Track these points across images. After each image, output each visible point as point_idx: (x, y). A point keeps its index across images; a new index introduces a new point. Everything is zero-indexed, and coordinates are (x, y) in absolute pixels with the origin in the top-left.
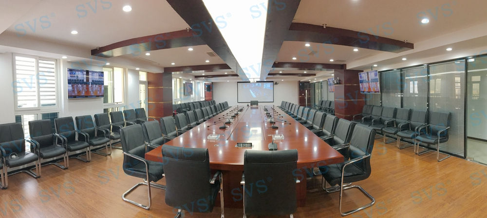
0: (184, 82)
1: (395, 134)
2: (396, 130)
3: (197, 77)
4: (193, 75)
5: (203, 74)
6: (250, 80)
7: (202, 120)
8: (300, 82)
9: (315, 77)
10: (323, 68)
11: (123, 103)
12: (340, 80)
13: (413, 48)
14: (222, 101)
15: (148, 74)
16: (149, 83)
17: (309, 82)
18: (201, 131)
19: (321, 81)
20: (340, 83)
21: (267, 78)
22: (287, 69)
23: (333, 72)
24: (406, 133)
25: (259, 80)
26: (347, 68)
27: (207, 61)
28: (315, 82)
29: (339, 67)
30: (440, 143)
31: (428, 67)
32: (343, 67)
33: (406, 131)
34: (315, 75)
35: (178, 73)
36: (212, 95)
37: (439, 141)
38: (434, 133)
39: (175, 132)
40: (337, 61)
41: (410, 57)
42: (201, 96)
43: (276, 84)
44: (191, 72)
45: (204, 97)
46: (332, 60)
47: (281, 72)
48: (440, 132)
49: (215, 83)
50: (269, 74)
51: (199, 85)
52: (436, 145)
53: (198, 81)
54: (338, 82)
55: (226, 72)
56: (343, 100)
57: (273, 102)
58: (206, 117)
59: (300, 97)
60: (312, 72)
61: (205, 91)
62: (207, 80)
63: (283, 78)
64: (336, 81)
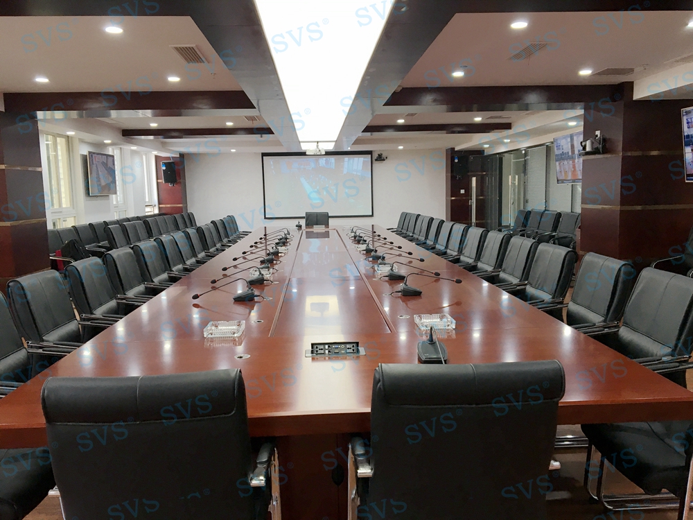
0: (85, 150)
3: (129, 134)
4: (112, 127)
5: (154, 125)
6: (305, 147)
7: (165, 276)
8: (452, 153)
9: (506, 132)
12: (604, 140)
14: (219, 216)
18: (155, 317)
20: (606, 151)
21: (357, 142)
22: (428, 110)
23: (580, 112)
25: (332, 147)
26: (634, 99)
27: (174, 79)
28: (502, 149)
32: (621, 91)
34: (508, 126)
35: (59, 114)
36: (183, 198)
39: (72, 327)
42: (147, 198)
43: (380, 158)
44: (108, 116)
45: (156, 202)
46: (585, 72)
47: (401, 121)
50: (365, 131)
51: (137, 160)
53: (134, 148)
54: (596, 145)
55: (230, 118)
56: (618, 208)
57: (372, 216)
58: (175, 265)
59: (452, 200)
60: (500, 117)
61: (158, 183)
62: (164, 144)
63: (400, 141)
64: (592, 143)
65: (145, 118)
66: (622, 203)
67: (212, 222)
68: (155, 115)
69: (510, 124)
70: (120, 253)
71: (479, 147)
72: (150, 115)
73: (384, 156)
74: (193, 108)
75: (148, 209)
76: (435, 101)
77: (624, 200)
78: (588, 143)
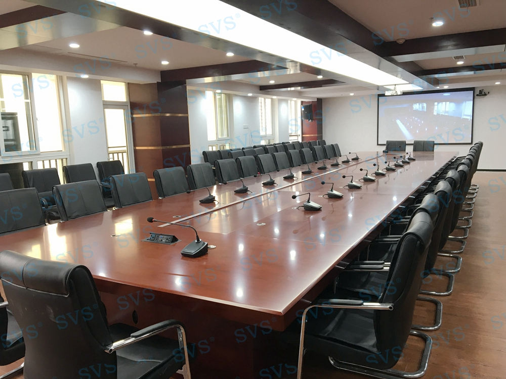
5: (272, 82)
15: (130, 87)
16: (133, 106)
36: (320, 129)
42: (290, 132)
43: (482, 94)
45: (300, 132)
47: (460, 63)
49: (326, 99)
57: (471, 144)
61: (302, 120)
73: (486, 91)
75: (292, 138)
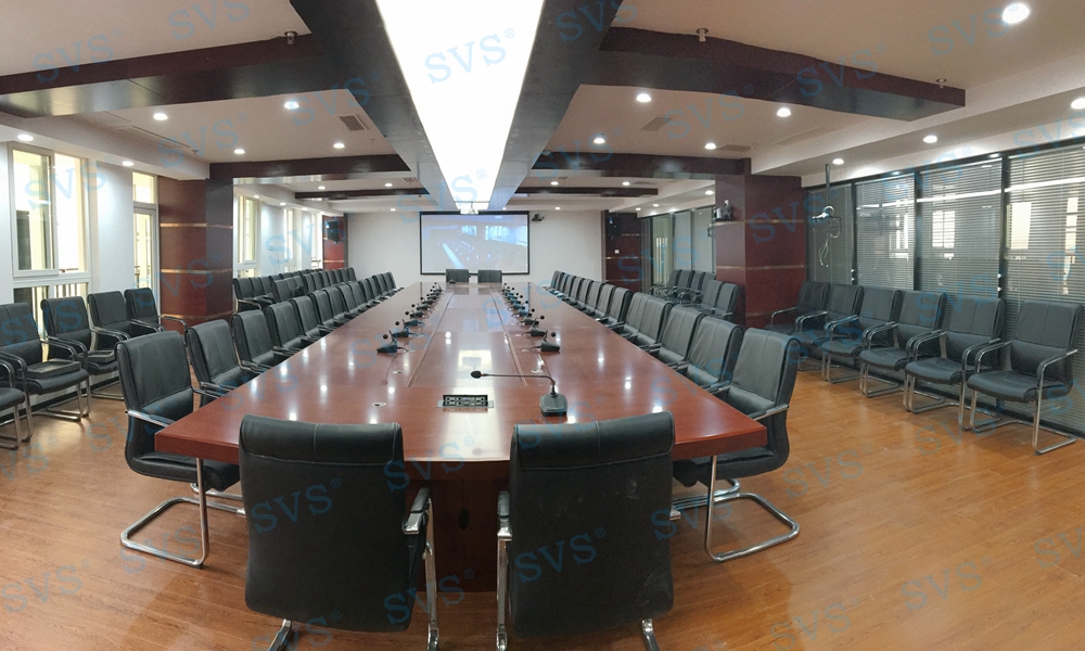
1: (897, 368)
2: (902, 356)
3: (301, 196)
4: (287, 191)
5: (322, 188)
6: (459, 207)
7: (316, 330)
8: (606, 215)
9: (654, 197)
10: (685, 170)
11: (82, 270)
12: (732, 209)
13: (963, 104)
14: (378, 269)
15: (161, 181)
16: (163, 211)
17: (635, 214)
18: (314, 360)
19: (673, 210)
20: (733, 218)
21: (511, 202)
22: (577, 174)
23: (713, 182)
24: (934, 367)
25: (485, 207)
26: (753, 172)
27: (339, 146)
28: (653, 213)
29: (730, 168)
30: (1044, 397)
31: (1006, 164)
32: (742, 166)
33: (933, 361)
34: (654, 192)
35: (249, 180)
37: (1040, 392)
38: (1025, 368)
39: (235, 371)
40: (729, 148)
41: (949, 135)
42: (313, 255)
43: (537, 218)
45: (320, 257)
46: (711, 146)
47: (555, 184)
48: (1044, 365)
49: (353, 214)
50: (520, 190)
51: (307, 221)
52: (1032, 404)
53: (305, 209)
54: (726, 213)
55: (389, 180)
56: (742, 269)
57: (528, 273)
58: (326, 320)
59: (607, 260)
60: (648, 183)
61: (323, 241)
62: (330, 205)
63: (557, 202)
64: (722, 211)
65: (317, 182)
66: (748, 264)
67: (374, 277)
68: (323, 179)
69: (656, 190)
70: (278, 308)
71: (631, 211)
72: (319, 180)
73: (541, 216)
74: (354, 172)
75: (314, 264)
76: (581, 165)
77: (750, 260)
78: (718, 211)
